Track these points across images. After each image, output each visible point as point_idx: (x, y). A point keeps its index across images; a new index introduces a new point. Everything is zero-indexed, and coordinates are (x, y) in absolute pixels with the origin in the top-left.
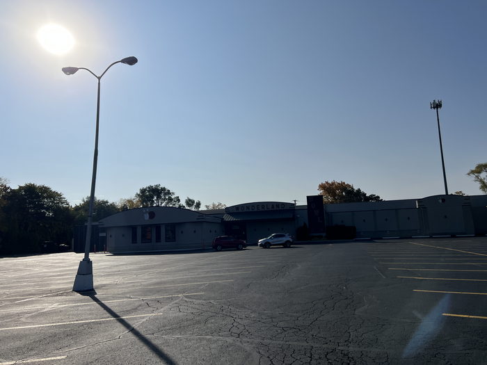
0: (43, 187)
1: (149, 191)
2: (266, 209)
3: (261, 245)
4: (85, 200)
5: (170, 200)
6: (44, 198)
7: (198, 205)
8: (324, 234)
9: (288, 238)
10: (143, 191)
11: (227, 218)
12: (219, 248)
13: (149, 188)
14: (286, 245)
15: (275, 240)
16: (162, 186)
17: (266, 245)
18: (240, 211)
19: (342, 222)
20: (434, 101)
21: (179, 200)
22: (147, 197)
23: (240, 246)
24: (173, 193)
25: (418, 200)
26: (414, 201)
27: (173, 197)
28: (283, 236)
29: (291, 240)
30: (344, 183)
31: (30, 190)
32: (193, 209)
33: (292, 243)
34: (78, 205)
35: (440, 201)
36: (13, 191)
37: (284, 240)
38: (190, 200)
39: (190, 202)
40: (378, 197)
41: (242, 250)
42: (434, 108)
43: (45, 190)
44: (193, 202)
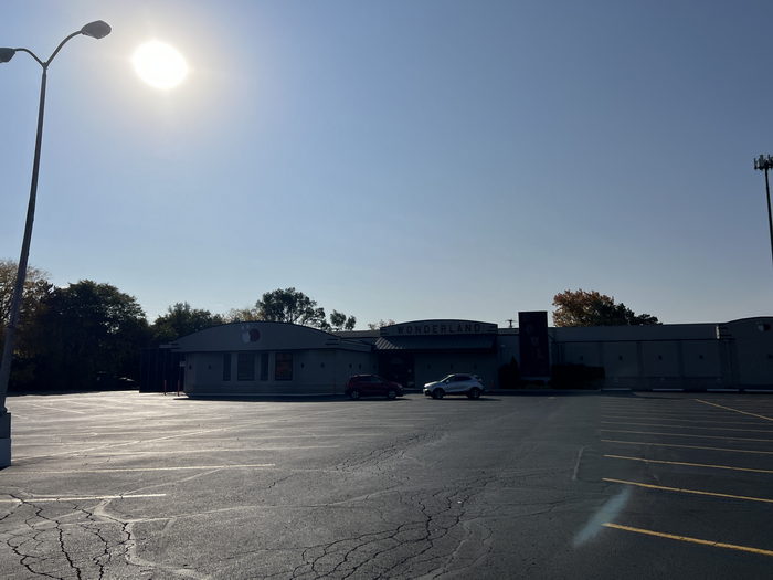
0: (107, 286)
1: (277, 298)
2: (448, 333)
3: (428, 393)
4: (173, 309)
5: (310, 313)
6: (107, 303)
7: (352, 322)
8: (547, 379)
9: (474, 383)
10: (267, 298)
11: (382, 345)
12: (355, 394)
13: (277, 293)
14: (472, 395)
15: (454, 384)
16: (298, 291)
17: (436, 394)
18: (405, 333)
19: (582, 358)
20: (762, 156)
21: (323, 314)
22: (273, 307)
23: (392, 393)
24: (315, 303)
25: (720, 324)
26: (712, 326)
27: (314, 308)
28: (468, 379)
29: (481, 386)
30: (598, 294)
31: (85, 291)
32: (343, 329)
33: (483, 393)
34: (163, 316)
35: (761, 328)
36: (58, 291)
37: (468, 385)
38: (338, 315)
39: (338, 318)
40: (655, 319)
41: (395, 399)
42: (761, 168)
43: (108, 292)
44: (344, 318)
